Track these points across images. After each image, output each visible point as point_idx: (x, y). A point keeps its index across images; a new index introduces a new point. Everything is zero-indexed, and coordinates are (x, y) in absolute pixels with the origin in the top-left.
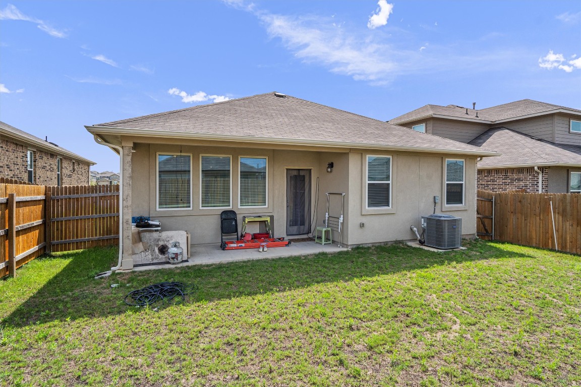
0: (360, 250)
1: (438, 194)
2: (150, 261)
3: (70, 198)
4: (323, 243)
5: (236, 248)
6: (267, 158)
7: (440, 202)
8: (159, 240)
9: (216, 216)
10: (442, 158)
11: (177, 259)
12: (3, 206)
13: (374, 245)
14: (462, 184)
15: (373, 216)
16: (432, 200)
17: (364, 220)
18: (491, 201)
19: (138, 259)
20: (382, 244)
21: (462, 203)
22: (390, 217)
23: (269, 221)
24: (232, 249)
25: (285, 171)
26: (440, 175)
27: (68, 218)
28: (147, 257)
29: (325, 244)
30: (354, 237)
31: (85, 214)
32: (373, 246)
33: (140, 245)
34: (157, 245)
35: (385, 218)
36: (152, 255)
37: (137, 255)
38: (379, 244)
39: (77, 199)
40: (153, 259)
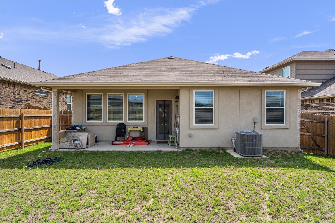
0: (188, 151)
1: (257, 116)
2: (69, 147)
3: (63, 116)
4: (170, 145)
5: (119, 144)
6: (144, 94)
7: (260, 122)
8: (74, 137)
9: (115, 126)
10: (261, 89)
11: (77, 147)
12: (18, 118)
13: (201, 149)
14: (283, 109)
15: (200, 130)
16: (252, 120)
17: (192, 132)
18: (323, 122)
19: (63, 145)
20: (207, 149)
21: (283, 123)
22: (213, 131)
23: (142, 130)
24: (117, 144)
25: (155, 102)
26: (259, 101)
27: (62, 125)
28: (67, 145)
29: (171, 146)
30: (184, 143)
31: (69, 123)
32: (199, 149)
33: (65, 139)
34: (73, 139)
35: (210, 132)
36: (70, 144)
37: (63, 143)
38: (205, 149)
39: (66, 116)
40: (70, 146)
